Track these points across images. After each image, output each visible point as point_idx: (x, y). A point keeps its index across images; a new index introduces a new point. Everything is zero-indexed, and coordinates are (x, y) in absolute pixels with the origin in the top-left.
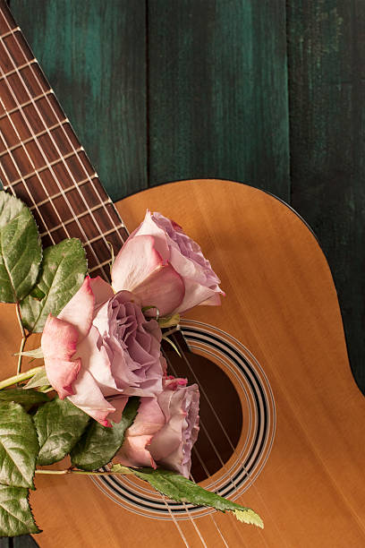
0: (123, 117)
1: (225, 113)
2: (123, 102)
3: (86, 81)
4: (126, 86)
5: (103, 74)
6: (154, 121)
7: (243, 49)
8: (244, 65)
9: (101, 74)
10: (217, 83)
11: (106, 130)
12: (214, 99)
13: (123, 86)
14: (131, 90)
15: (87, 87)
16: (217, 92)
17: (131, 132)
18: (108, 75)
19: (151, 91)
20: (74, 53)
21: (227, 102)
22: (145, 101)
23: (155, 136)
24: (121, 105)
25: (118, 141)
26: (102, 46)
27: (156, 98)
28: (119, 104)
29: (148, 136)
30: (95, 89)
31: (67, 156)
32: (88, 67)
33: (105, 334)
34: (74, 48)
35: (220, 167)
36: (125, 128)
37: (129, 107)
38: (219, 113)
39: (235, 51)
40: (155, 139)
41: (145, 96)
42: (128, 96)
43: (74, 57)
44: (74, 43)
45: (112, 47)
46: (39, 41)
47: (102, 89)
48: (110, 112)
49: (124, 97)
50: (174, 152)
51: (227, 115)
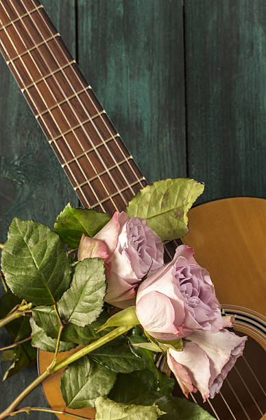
0: (168, 149)
1: (246, 146)
2: (168, 138)
3: (139, 121)
4: (170, 125)
5: (152, 116)
6: (192, 152)
7: (260, 95)
8: (261, 107)
9: (150, 116)
10: (240, 122)
11: (155, 160)
12: (238, 135)
13: (167, 125)
14: (173, 128)
15: (139, 126)
16: (240, 129)
17: (174, 161)
18: (156, 117)
19: (189, 129)
20: (129, 100)
21: (248, 137)
22: (185, 137)
23: (193, 163)
24: (166, 140)
25: (165, 168)
26: (151, 94)
27: (193, 134)
28: (165, 140)
29: (187, 163)
30: (146, 128)
31: (132, 185)
32: (140, 111)
33: (125, 245)
34: (129, 96)
35: (243, 188)
36: (169, 158)
37: (172, 142)
38: (242, 145)
39: (254, 97)
40: (193, 166)
41: (184, 132)
42: (172, 133)
43: (130, 103)
44: (129, 91)
45: (159, 95)
46: (102, 90)
47: (152, 128)
48: (158, 146)
49: (168, 134)
50: (207, 176)
51: (248, 147)
